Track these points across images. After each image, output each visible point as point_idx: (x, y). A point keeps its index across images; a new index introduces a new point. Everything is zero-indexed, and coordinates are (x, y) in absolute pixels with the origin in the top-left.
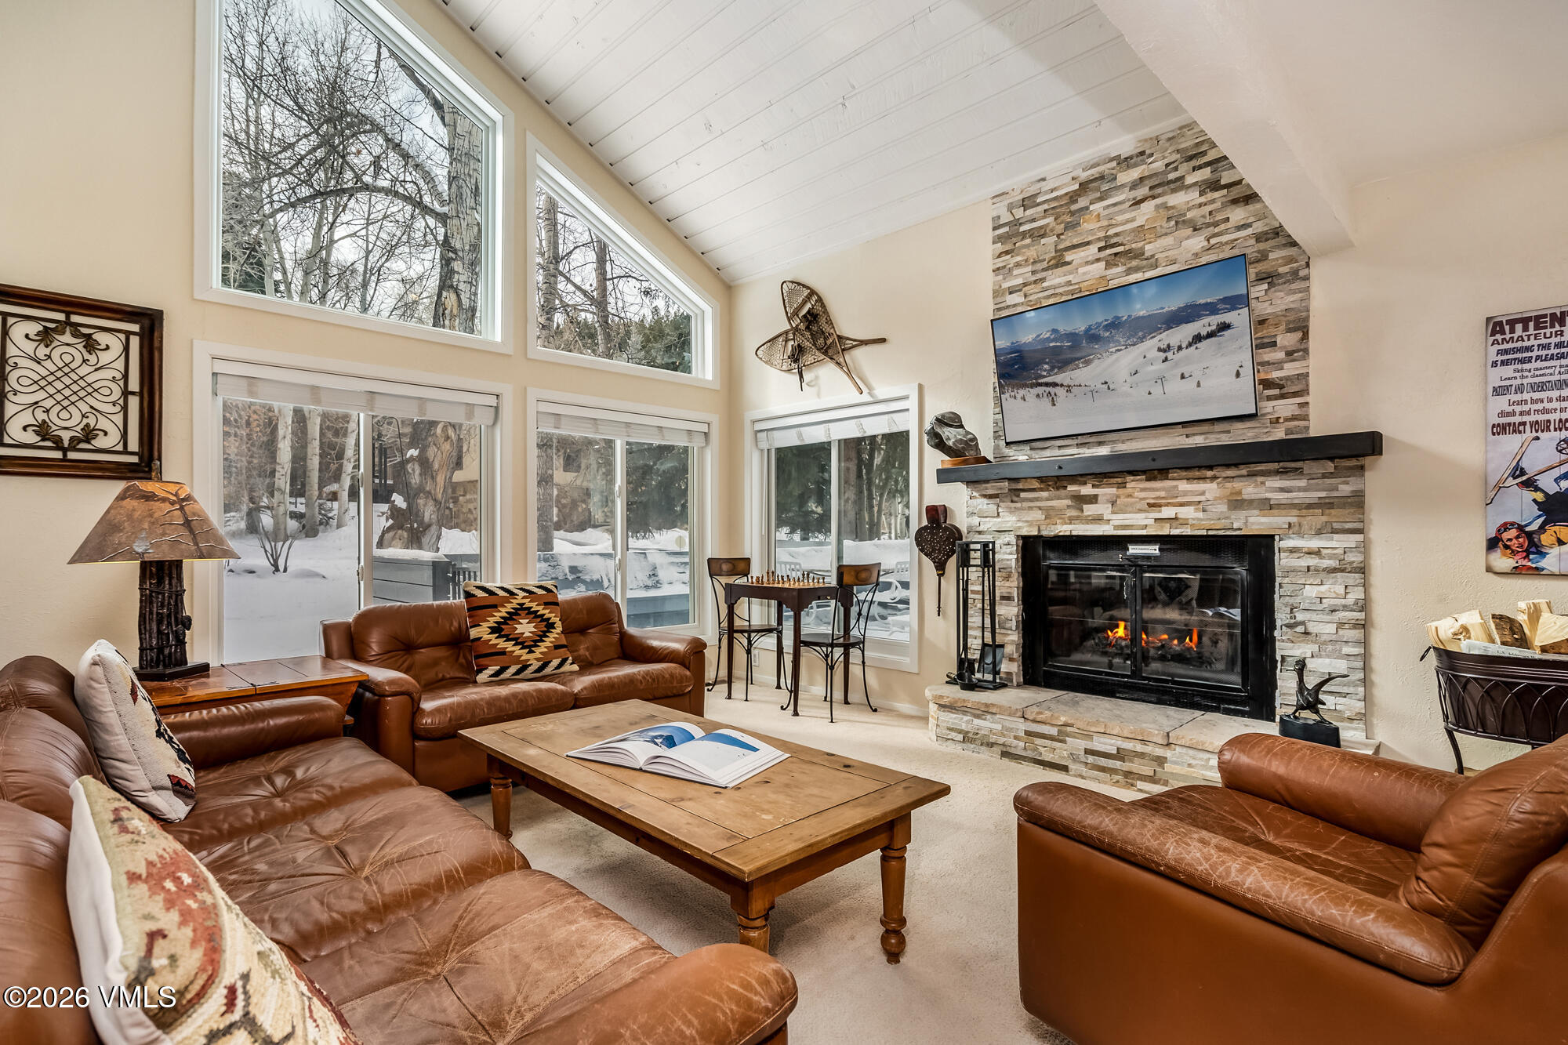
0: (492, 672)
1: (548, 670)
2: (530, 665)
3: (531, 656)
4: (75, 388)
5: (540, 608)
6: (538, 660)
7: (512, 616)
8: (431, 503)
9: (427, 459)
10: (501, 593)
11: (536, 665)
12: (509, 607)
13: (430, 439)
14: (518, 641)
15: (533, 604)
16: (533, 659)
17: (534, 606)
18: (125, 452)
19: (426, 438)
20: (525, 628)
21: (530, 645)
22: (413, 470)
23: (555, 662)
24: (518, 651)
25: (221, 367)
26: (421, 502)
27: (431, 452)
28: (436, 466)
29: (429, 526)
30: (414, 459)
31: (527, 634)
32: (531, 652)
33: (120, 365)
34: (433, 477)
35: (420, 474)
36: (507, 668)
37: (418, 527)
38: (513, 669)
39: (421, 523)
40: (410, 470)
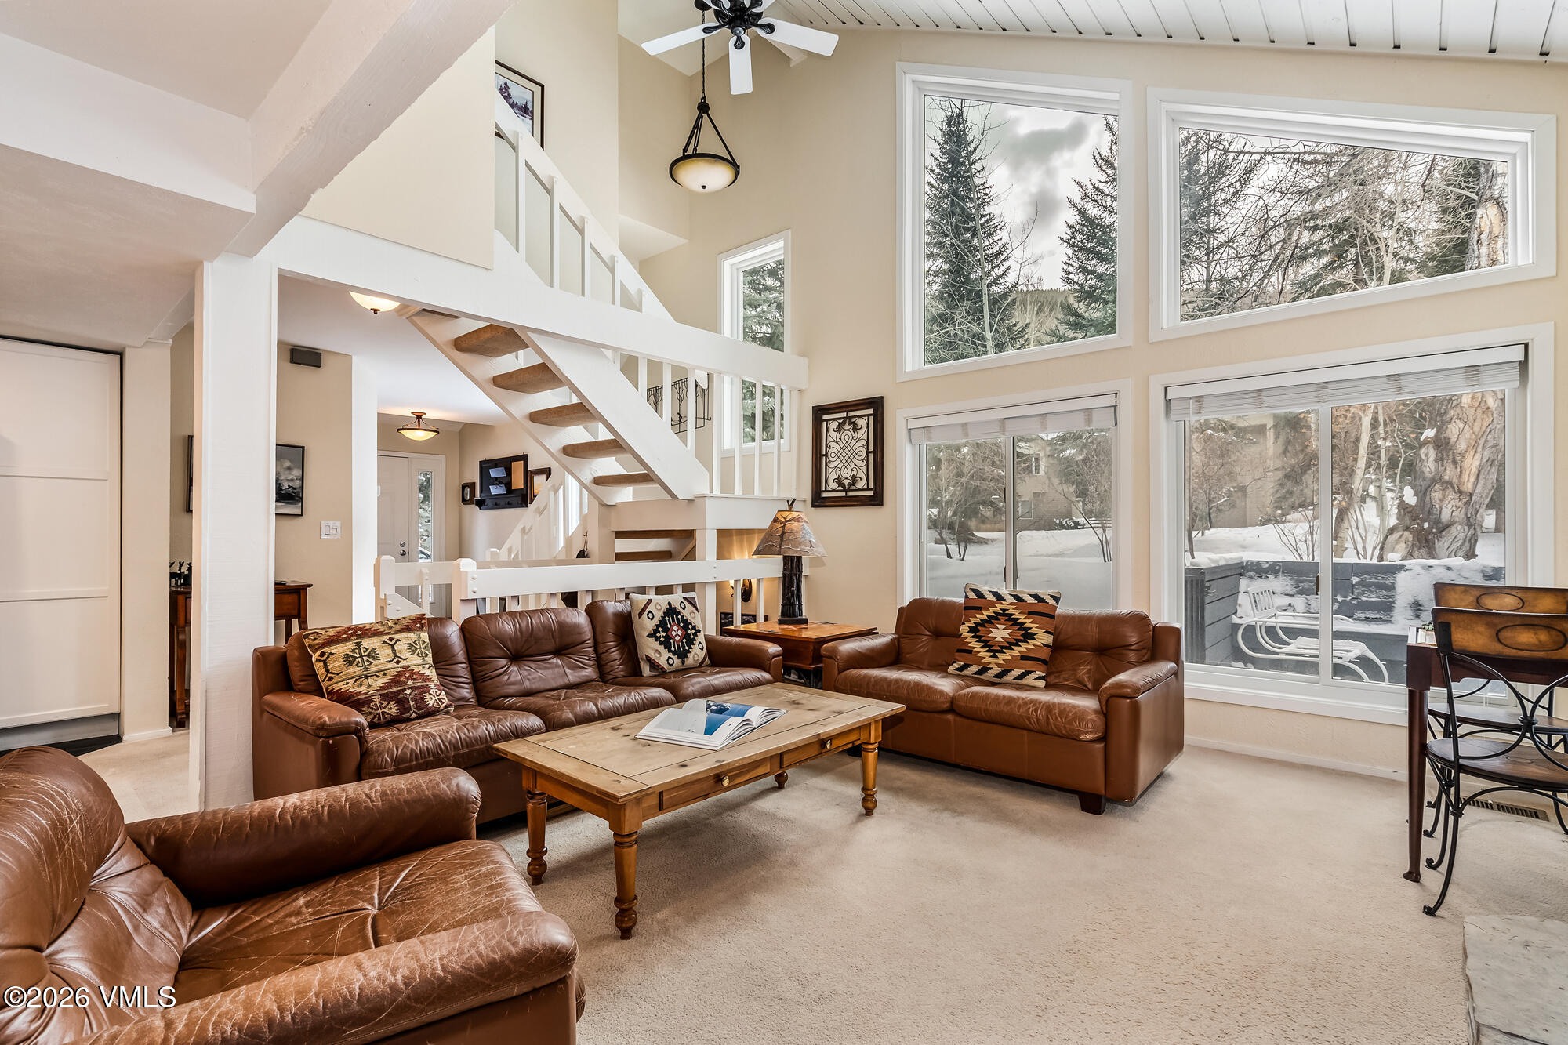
0: (958, 666)
1: (1008, 678)
2: (990, 668)
3: (993, 660)
4: (847, 458)
5: (1022, 616)
6: (999, 665)
7: (991, 620)
8: (1451, 495)
9: (1447, 440)
10: (990, 597)
11: (996, 670)
12: (992, 611)
13: (1452, 413)
14: (988, 645)
15: (1017, 612)
16: (995, 664)
17: (1017, 614)
18: (868, 489)
19: (1446, 412)
20: (1000, 633)
21: (994, 650)
22: (1427, 455)
23: (1016, 672)
24: (983, 652)
25: (913, 424)
26: (1436, 495)
27: (1453, 430)
28: (1462, 446)
29: (1448, 526)
30: (1429, 442)
31: (999, 639)
32: (994, 656)
33: (865, 437)
34: (1455, 462)
35: (1436, 461)
36: (970, 666)
37: (1431, 528)
38: (974, 668)
39: (1437, 521)
40: (1423, 457)
